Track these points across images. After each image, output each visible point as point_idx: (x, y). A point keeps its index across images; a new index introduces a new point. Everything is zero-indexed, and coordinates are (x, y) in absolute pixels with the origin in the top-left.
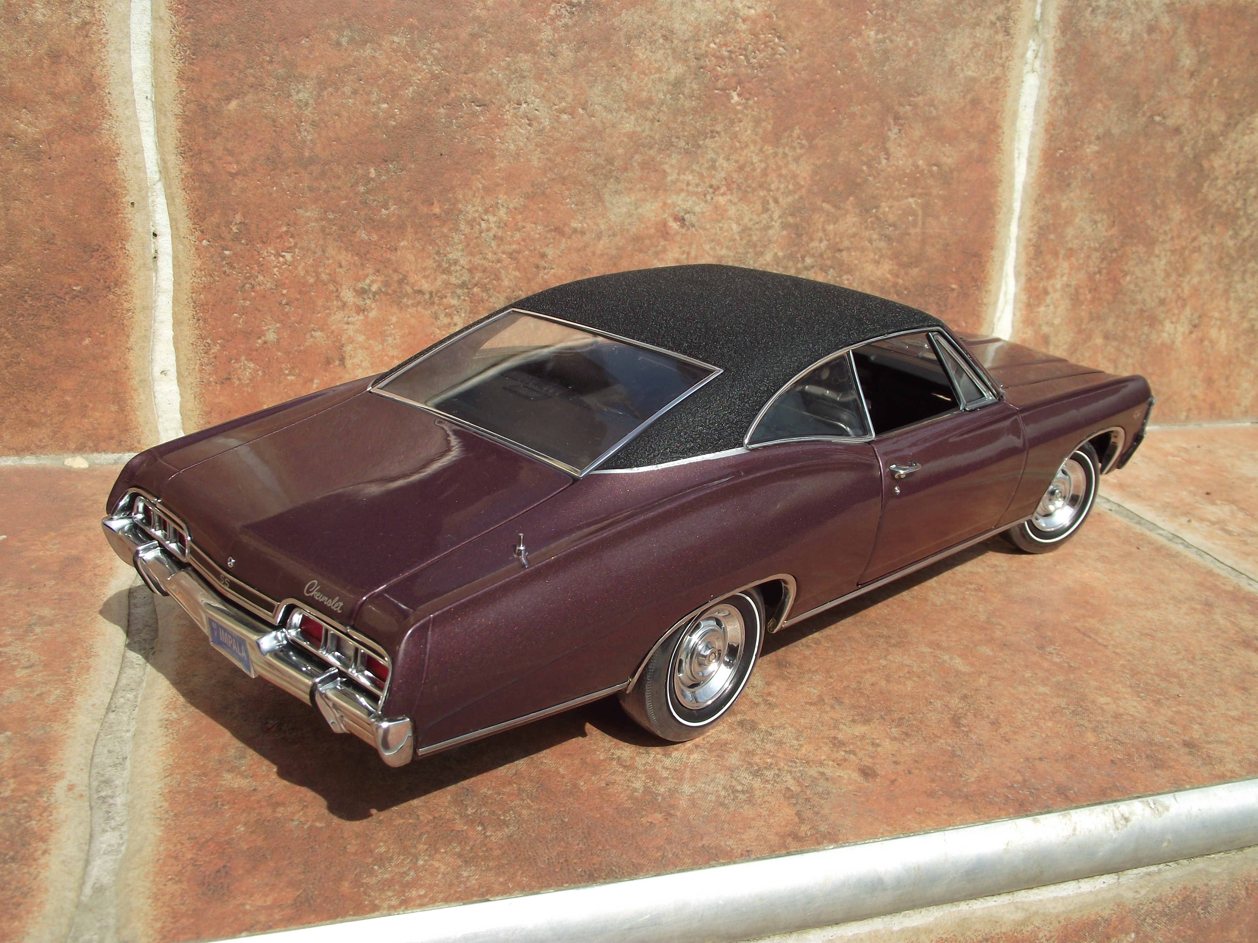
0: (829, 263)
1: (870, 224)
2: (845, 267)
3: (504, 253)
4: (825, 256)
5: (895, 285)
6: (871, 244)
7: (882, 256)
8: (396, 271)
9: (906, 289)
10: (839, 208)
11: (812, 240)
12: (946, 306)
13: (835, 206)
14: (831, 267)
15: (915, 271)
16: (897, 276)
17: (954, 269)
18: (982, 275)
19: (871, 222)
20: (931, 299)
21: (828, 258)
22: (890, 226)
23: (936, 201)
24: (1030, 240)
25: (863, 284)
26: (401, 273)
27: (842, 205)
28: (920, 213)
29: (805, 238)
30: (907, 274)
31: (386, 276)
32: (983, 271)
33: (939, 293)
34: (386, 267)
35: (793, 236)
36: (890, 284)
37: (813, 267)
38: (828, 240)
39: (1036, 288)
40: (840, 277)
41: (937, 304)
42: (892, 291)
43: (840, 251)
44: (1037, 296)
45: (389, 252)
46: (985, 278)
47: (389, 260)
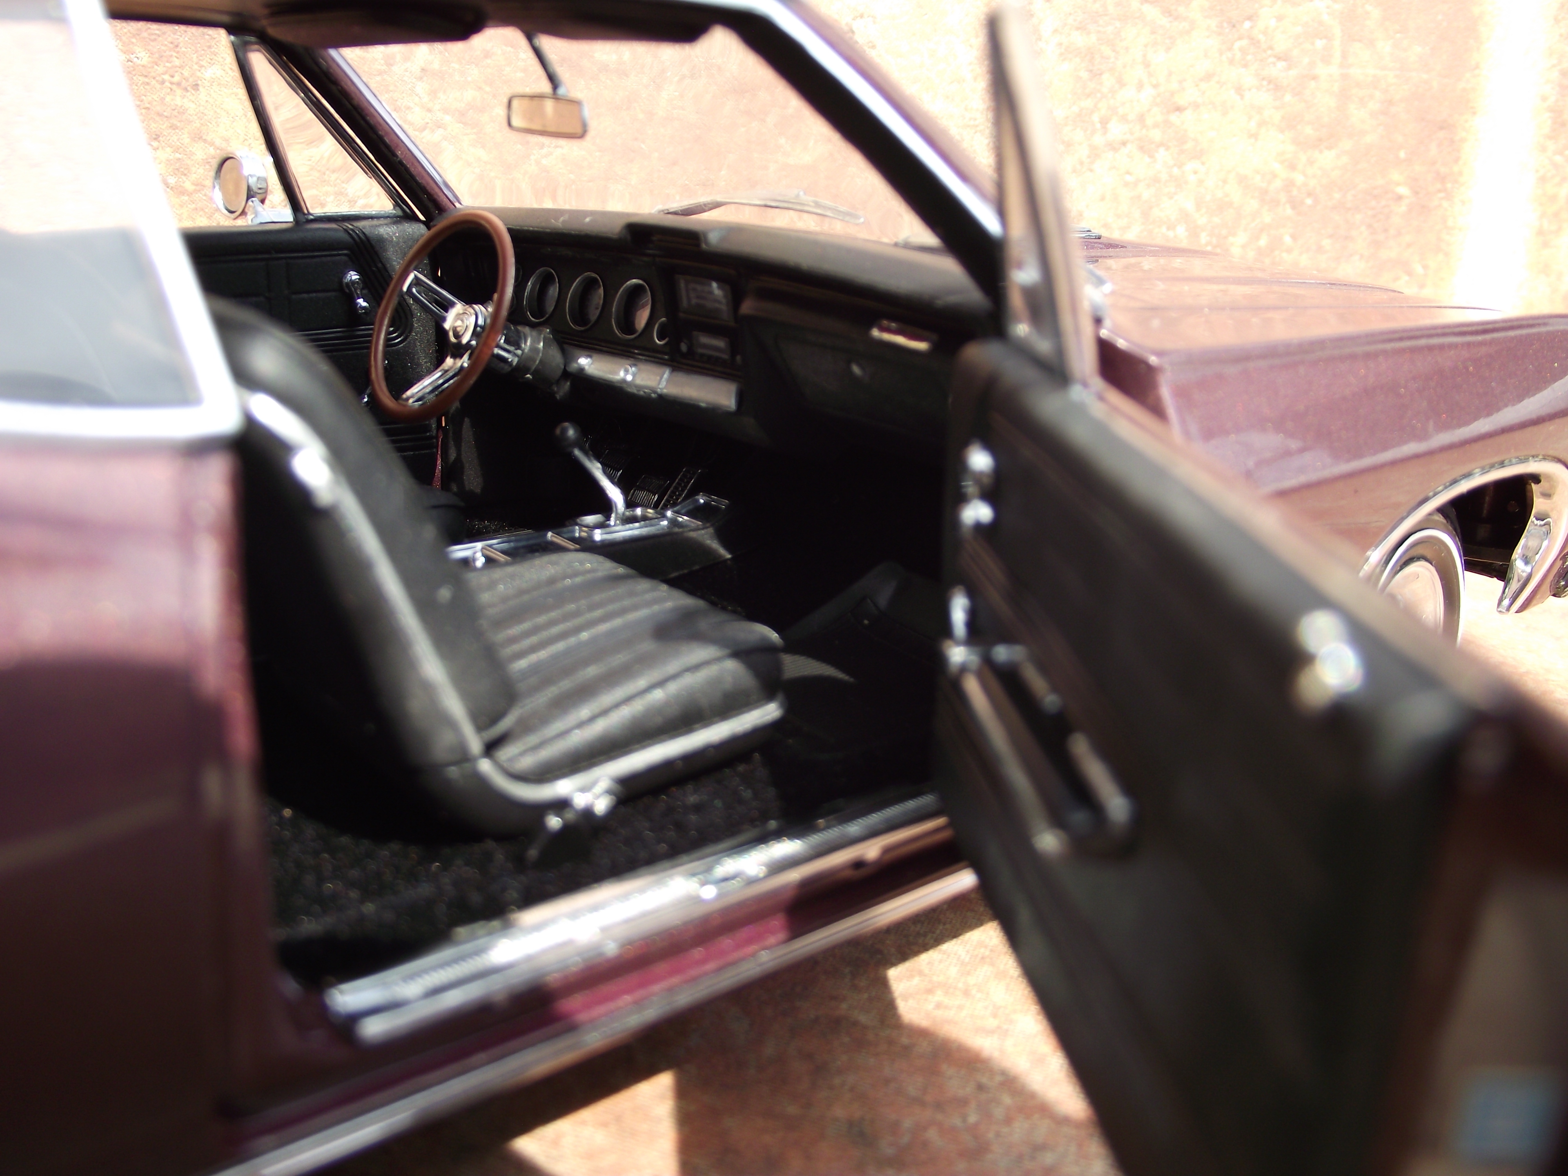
0: (1156, 135)
1: (1238, 55)
2: (1189, 145)
3: (446, 111)
4: (1149, 121)
5: (1289, 185)
6: (1242, 97)
7: (1262, 124)
8: (198, 137)
9: (1309, 194)
10: (1177, 18)
11: (1121, 83)
12: (1386, 230)
13: (1167, 12)
14: (1161, 144)
15: (1327, 158)
16: (1292, 167)
17: (1402, 154)
18: (1456, 169)
19: (1241, 49)
20: (1358, 217)
21: (1156, 125)
22: (1279, 58)
23: (1368, 8)
24: (1544, 99)
25: (1225, 182)
26: (212, 144)
27: (1181, 9)
28: (1337, 31)
29: (1108, 80)
30: (1311, 162)
31: (176, 150)
32: (1457, 160)
33: (1373, 203)
34: (173, 127)
35: (1084, 75)
36: (1278, 183)
37: (1124, 144)
38: (1156, 86)
39: (1553, 198)
40: (1180, 166)
41: (1370, 226)
42: (1283, 198)
43: (1179, 109)
44: (1556, 215)
45: (179, 92)
46: (1460, 173)
47: (182, 111)
